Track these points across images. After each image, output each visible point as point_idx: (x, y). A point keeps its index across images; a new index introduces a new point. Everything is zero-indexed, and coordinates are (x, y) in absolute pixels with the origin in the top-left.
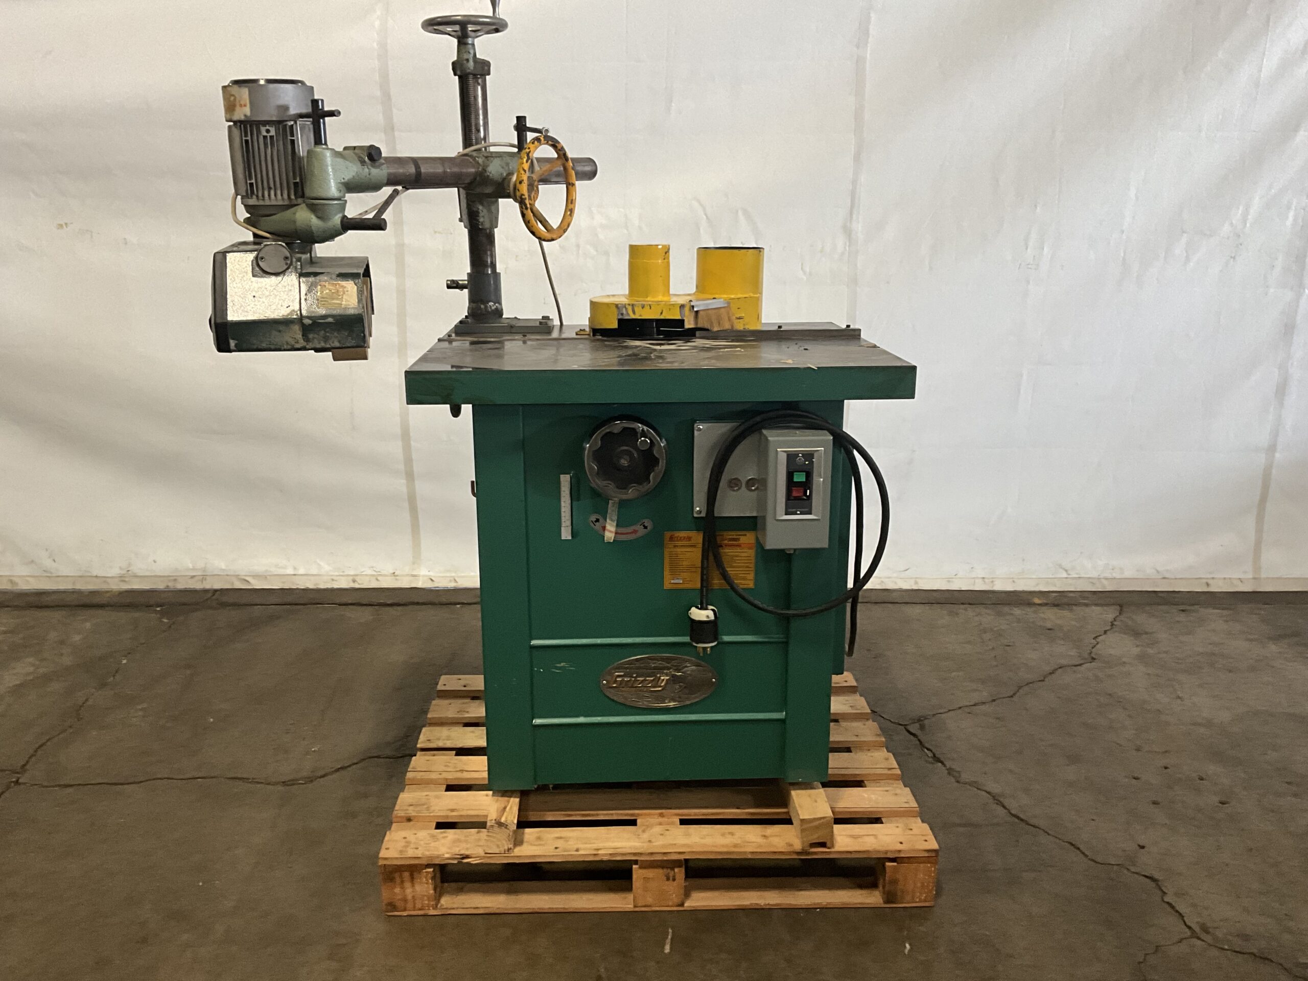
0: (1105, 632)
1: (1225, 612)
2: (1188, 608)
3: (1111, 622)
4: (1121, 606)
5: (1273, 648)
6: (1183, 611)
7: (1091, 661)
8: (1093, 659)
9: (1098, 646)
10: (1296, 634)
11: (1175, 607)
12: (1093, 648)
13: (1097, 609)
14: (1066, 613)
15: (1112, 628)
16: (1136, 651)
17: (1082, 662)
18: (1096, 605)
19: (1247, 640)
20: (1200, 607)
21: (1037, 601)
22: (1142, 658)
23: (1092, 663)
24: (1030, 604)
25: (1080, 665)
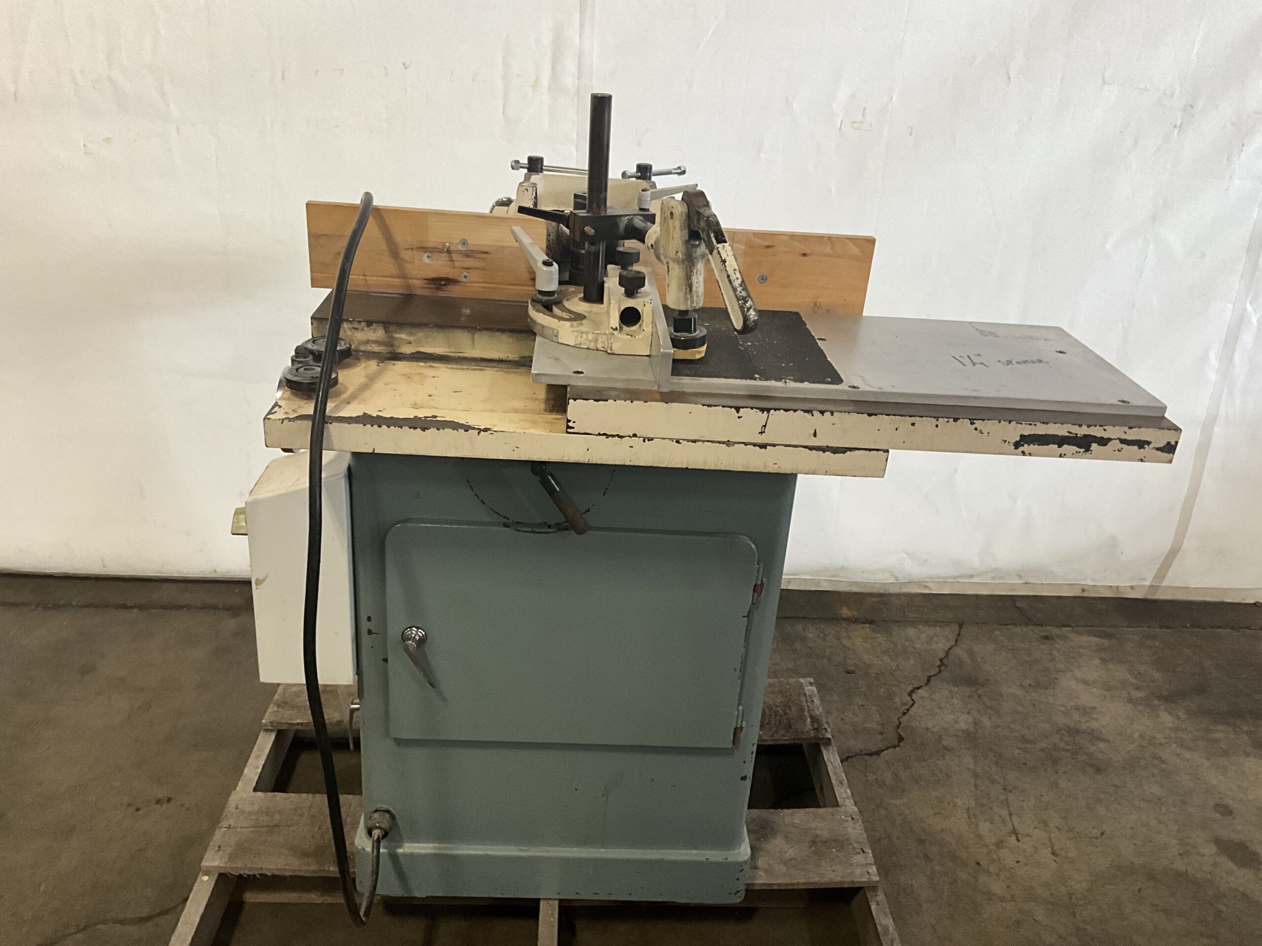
0: (928, 681)
1: (1106, 642)
2: (1055, 631)
3: (941, 660)
4: (961, 626)
5: (1165, 718)
6: (1046, 638)
7: (896, 743)
8: (901, 739)
9: (913, 711)
10: (1200, 690)
11: (1037, 629)
12: (904, 714)
13: (927, 631)
14: (881, 638)
15: (940, 672)
16: (964, 722)
17: (881, 746)
18: (926, 623)
19: (1130, 701)
20: (1070, 632)
21: (845, 612)
22: (971, 738)
23: (897, 749)
24: (836, 619)
25: (878, 753)
